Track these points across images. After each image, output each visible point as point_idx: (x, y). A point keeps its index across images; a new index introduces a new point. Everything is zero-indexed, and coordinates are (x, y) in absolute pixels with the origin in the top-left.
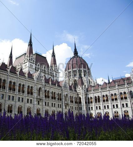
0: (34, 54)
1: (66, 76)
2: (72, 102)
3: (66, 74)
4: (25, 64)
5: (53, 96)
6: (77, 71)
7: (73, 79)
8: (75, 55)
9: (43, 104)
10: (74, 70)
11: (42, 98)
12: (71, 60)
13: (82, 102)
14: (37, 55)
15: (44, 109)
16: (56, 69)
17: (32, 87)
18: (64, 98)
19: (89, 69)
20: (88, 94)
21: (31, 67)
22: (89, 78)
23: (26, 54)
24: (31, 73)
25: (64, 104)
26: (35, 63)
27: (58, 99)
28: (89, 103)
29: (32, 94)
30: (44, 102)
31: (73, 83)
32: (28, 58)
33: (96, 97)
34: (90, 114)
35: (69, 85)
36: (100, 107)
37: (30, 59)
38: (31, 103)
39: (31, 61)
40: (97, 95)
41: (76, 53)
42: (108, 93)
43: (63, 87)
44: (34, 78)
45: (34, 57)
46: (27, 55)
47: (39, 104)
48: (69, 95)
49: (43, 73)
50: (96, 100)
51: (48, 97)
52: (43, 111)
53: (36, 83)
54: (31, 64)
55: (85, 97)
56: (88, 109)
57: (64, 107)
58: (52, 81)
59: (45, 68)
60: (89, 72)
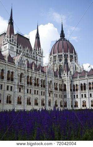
0: (15, 34)
1: (51, 61)
2: (56, 89)
3: (51, 58)
4: (5, 46)
5: (36, 83)
6: (63, 56)
7: (58, 64)
8: (62, 37)
9: (24, 91)
10: (60, 54)
11: (24, 85)
12: (56, 43)
13: (67, 89)
14: (19, 35)
15: (26, 97)
16: (40, 52)
17: (12, 73)
18: (47, 84)
19: (75, 54)
20: (74, 81)
21: (11, 49)
22: (75, 64)
23: (5, 33)
24: (12, 56)
25: (47, 91)
26: (16, 44)
27: (42, 86)
28: (74, 90)
29: (12, 80)
30: (26, 89)
31: (58, 68)
33: (82, 84)
34: (75, 102)
35: (54, 70)
36: (85, 95)
37: (10, 40)
38: (11, 90)
39: (11, 43)
40: (83, 82)
41: (62, 35)
43: (47, 73)
44: (16, 63)
45: (16, 38)
46: (6, 35)
47: (20, 91)
48: (53, 82)
49: (25, 56)
50: (81, 87)
51: (31, 84)
52: (24, 99)
53: (18, 68)
54: (12, 46)
55: (70, 85)
56: (73, 96)
57: (48, 95)
58: (36, 66)
59: (27, 51)
60: (75, 57)
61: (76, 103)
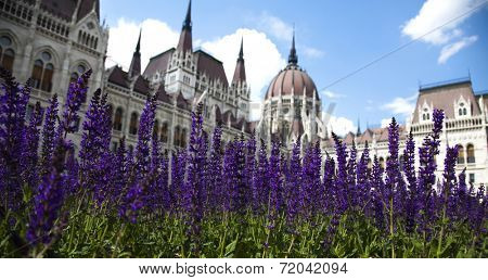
0: (194, 51)
1: (265, 110)
3: (266, 106)
4: (171, 75)
7: (280, 118)
8: (291, 63)
10: (284, 97)
12: (279, 74)
14: (201, 54)
16: (245, 91)
17: (185, 130)
19: (317, 99)
21: (185, 81)
22: (316, 120)
23: (174, 49)
24: (186, 96)
26: (195, 72)
31: (281, 127)
32: (180, 61)
35: (271, 131)
37: (184, 63)
39: (185, 68)
41: (293, 59)
46: (176, 53)
49: (213, 98)
54: (187, 74)
58: (233, 119)
59: (218, 87)
60: (317, 107)
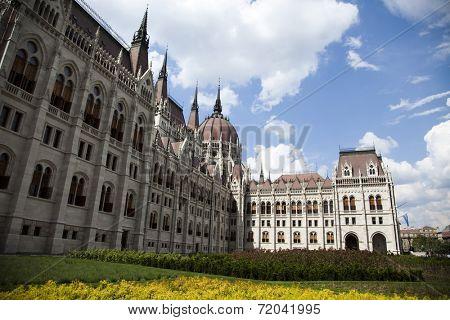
20: (249, 196)
28: (249, 212)
33: (263, 203)
36: (268, 221)
40: (265, 200)
42: (287, 200)
50: (262, 208)
61: (251, 234)
